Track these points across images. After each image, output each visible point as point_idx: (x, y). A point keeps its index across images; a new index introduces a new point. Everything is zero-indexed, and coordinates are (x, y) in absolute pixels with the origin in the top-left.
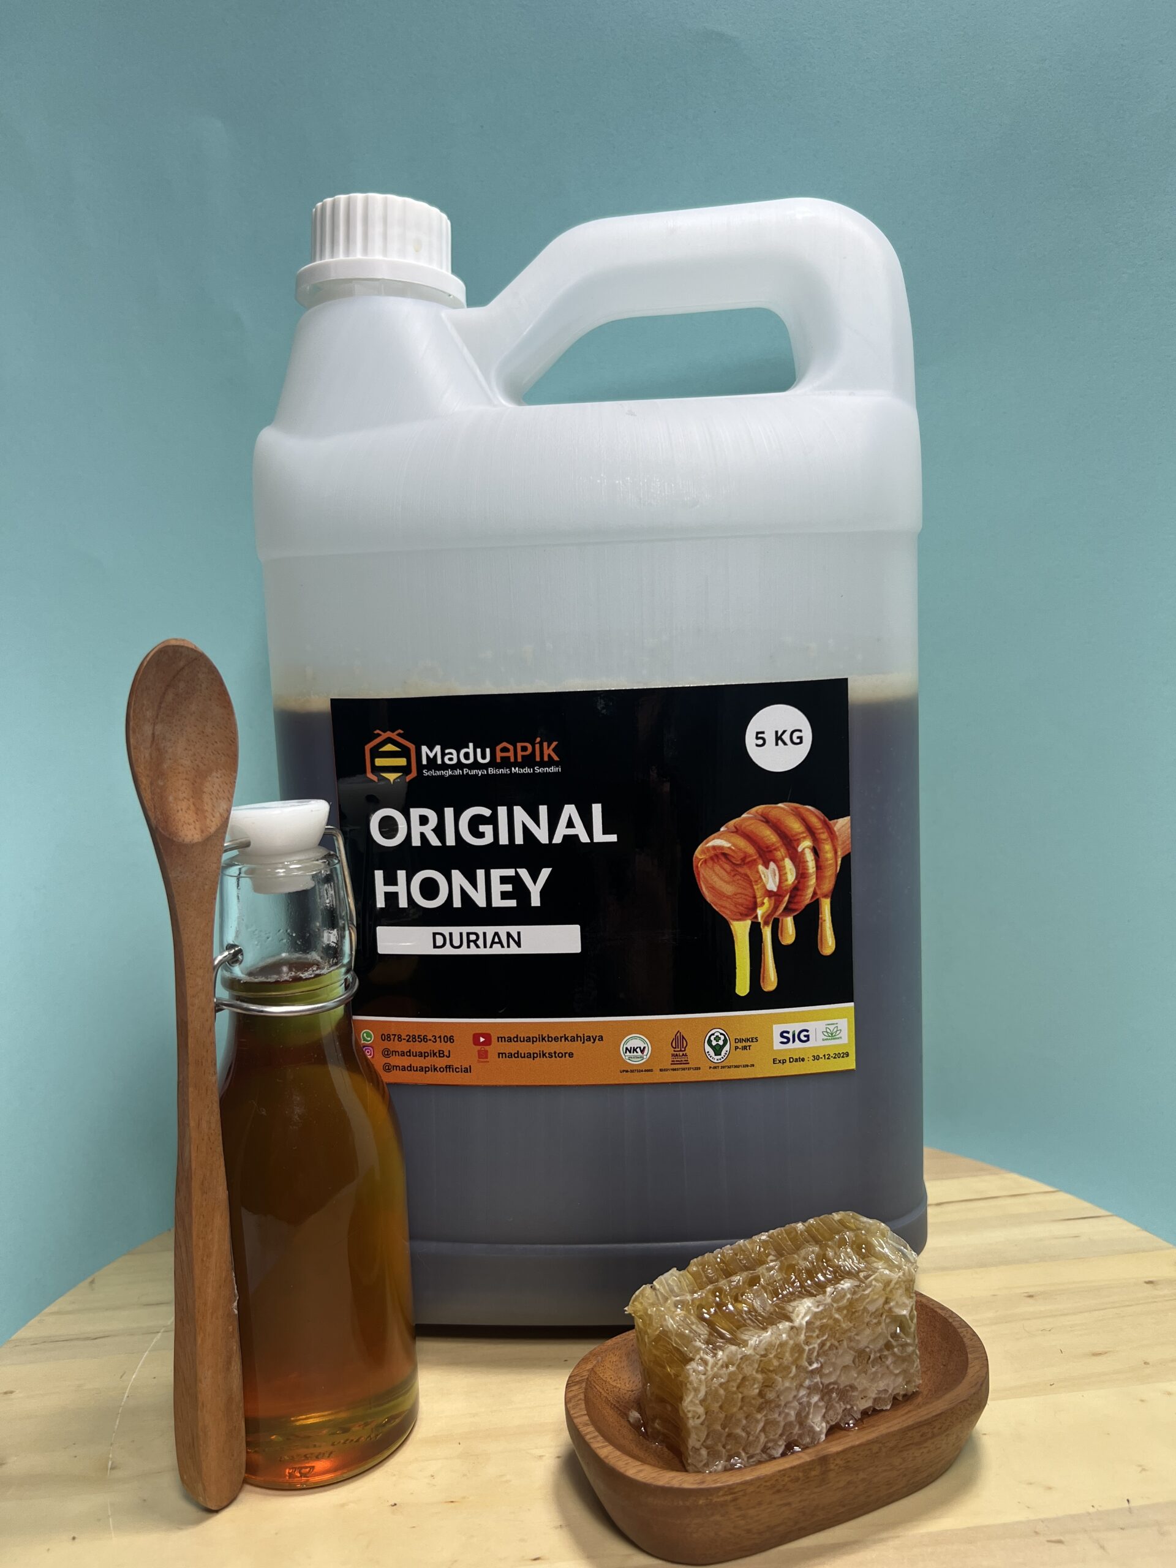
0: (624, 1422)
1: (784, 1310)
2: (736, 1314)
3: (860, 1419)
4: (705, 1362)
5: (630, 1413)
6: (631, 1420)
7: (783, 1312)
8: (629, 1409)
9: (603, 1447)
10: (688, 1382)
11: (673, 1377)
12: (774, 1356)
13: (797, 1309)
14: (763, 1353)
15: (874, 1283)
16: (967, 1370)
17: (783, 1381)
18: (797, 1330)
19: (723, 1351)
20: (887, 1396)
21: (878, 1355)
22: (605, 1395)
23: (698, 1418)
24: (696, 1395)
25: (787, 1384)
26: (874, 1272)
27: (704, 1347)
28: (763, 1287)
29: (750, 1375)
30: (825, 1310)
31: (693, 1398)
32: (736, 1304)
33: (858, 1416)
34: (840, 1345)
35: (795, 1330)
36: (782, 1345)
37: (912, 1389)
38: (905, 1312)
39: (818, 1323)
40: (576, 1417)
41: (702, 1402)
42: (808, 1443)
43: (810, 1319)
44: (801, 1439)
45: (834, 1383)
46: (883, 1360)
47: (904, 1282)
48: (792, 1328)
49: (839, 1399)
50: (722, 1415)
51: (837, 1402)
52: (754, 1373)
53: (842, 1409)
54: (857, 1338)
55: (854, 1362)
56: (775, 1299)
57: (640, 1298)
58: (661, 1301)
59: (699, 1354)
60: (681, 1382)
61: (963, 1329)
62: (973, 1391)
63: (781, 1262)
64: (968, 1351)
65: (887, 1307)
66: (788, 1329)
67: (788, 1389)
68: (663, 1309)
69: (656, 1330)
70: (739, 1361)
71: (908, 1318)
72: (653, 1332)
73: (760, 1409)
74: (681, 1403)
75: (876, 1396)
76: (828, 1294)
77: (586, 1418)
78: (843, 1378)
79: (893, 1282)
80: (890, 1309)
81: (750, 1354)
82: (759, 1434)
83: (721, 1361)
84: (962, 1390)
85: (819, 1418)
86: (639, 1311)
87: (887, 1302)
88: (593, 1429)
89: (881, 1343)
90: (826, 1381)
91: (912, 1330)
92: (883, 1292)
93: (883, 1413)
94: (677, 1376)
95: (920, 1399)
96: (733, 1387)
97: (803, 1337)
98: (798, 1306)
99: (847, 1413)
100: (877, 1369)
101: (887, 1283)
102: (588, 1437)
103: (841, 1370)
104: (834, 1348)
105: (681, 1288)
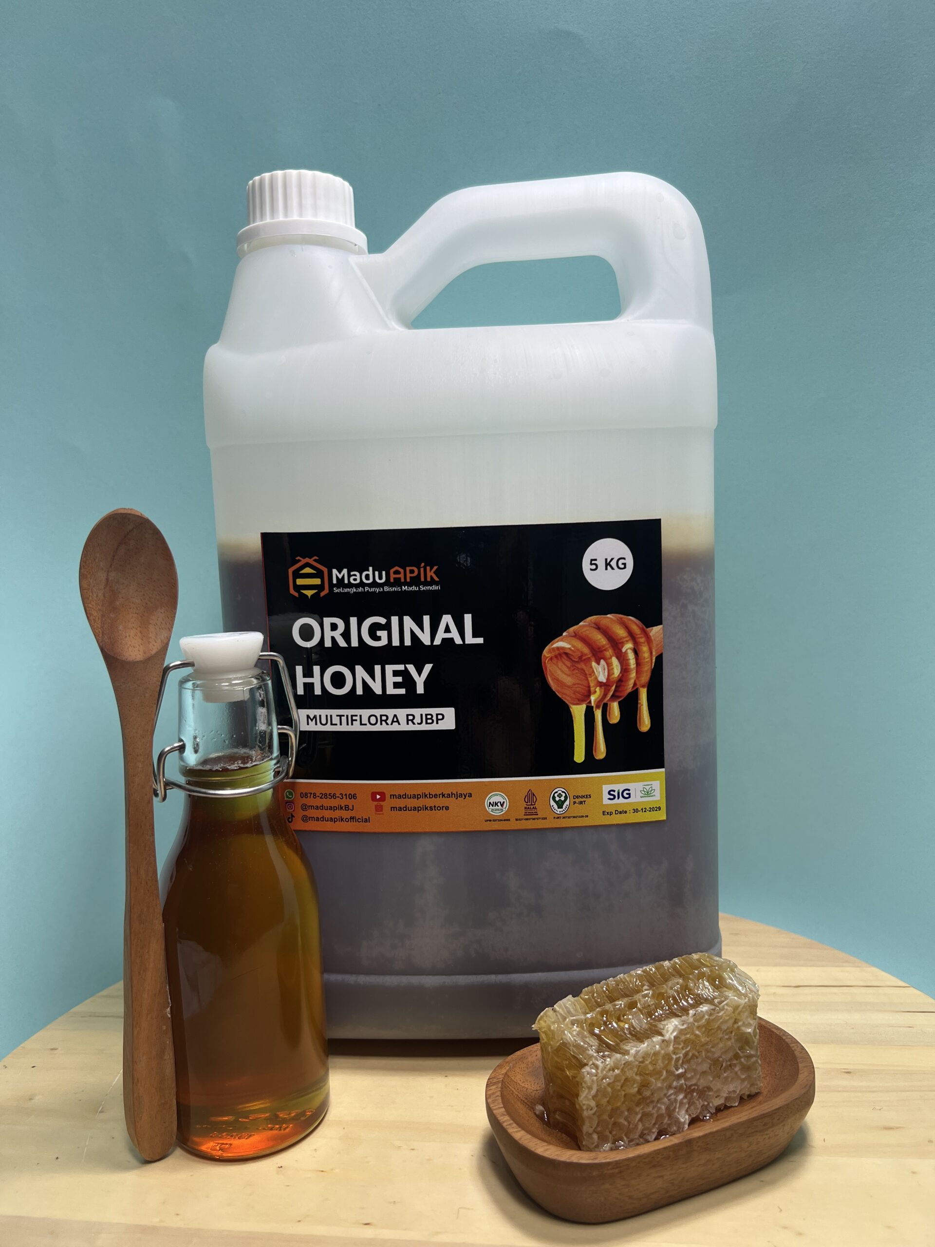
0: (531, 1114)
1: (657, 1027)
2: (619, 1030)
3: (714, 1113)
4: (597, 1067)
5: (536, 1107)
6: (537, 1113)
7: (656, 1029)
8: (535, 1105)
9: (517, 1132)
10: (583, 1082)
11: (571, 1078)
12: (650, 1063)
13: (667, 1027)
14: (641, 1060)
15: (726, 1007)
16: (798, 1075)
17: (656, 1082)
18: (667, 1042)
19: (610, 1058)
20: (735, 1095)
21: (729, 1063)
22: (517, 1093)
23: (591, 1110)
24: (589, 1092)
25: (659, 1085)
26: (726, 999)
27: (595, 1055)
28: (639, 1010)
29: (631, 1077)
30: (688, 1027)
31: (587, 1094)
32: (619, 1023)
33: (713, 1111)
34: (699, 1055)
35: (665, 1042)
36: (656, 1054)
37: (754, 1090)
38: (750, 1030)
39: (683, 1038)
40: (495, 1109)
41: (594, 1097)
42: (675, 1131)
43: (677, 1034)
44: (670, 1127)
45: (695, 1085)
46: (733, 1067)
47: (749, 1007)
48: (663, 1041)
49: (699, 1097)
50: (609, 1108)
51: (697, 1100)
52: (634, 1075)
53: (701, 1104)
54: (713, 1050)
55: (710, 1068)
56: (649, 1019)
57: (545, 1017)
58: (561, 1020)
59: (592, 1060)
60: (578, 1082)
61: (794, 1045)
62: (804, 1091)
63: (653, 990)
64: (799, 1061)
65: (736, 1026)
66: (660, 1041)
67: (661, 1089)
68: (563, 1026)
69: (557, 1042)
70: (622, 1066)
71: (752, 1034)
72: (556, 1044)
73: (638, 1104)
74: (578, 1099)
75: (727, 1095)
76: (691, 1015)
77: (503, 1110)
78: (702, 1081)
79: (741, 1007)
80: (738, 1028)
81: (631, 1061)
82: (637, 1123)
83: (609, 1066)
84: (794, 1092)
85: (683, 1112)
86: (544, 1028)
87: (736, 1022)
88: (509, 1118)
89: (730, 1054)
90: (689, 1083)
91: (756, 1044)
92: (733, 1015)
93: (733, 1109)
94: (574, 1077)
95: (761, 1098)
96: (618, 1086)
97: (671, 1048)
98: (667, 1024)
99: (705, 1108)
100: (728, 1075)
101: (736, 1008)
102: (504, 1124)
103: (700, 1075)
104: (695, 1058)
105: (576, 1010)
